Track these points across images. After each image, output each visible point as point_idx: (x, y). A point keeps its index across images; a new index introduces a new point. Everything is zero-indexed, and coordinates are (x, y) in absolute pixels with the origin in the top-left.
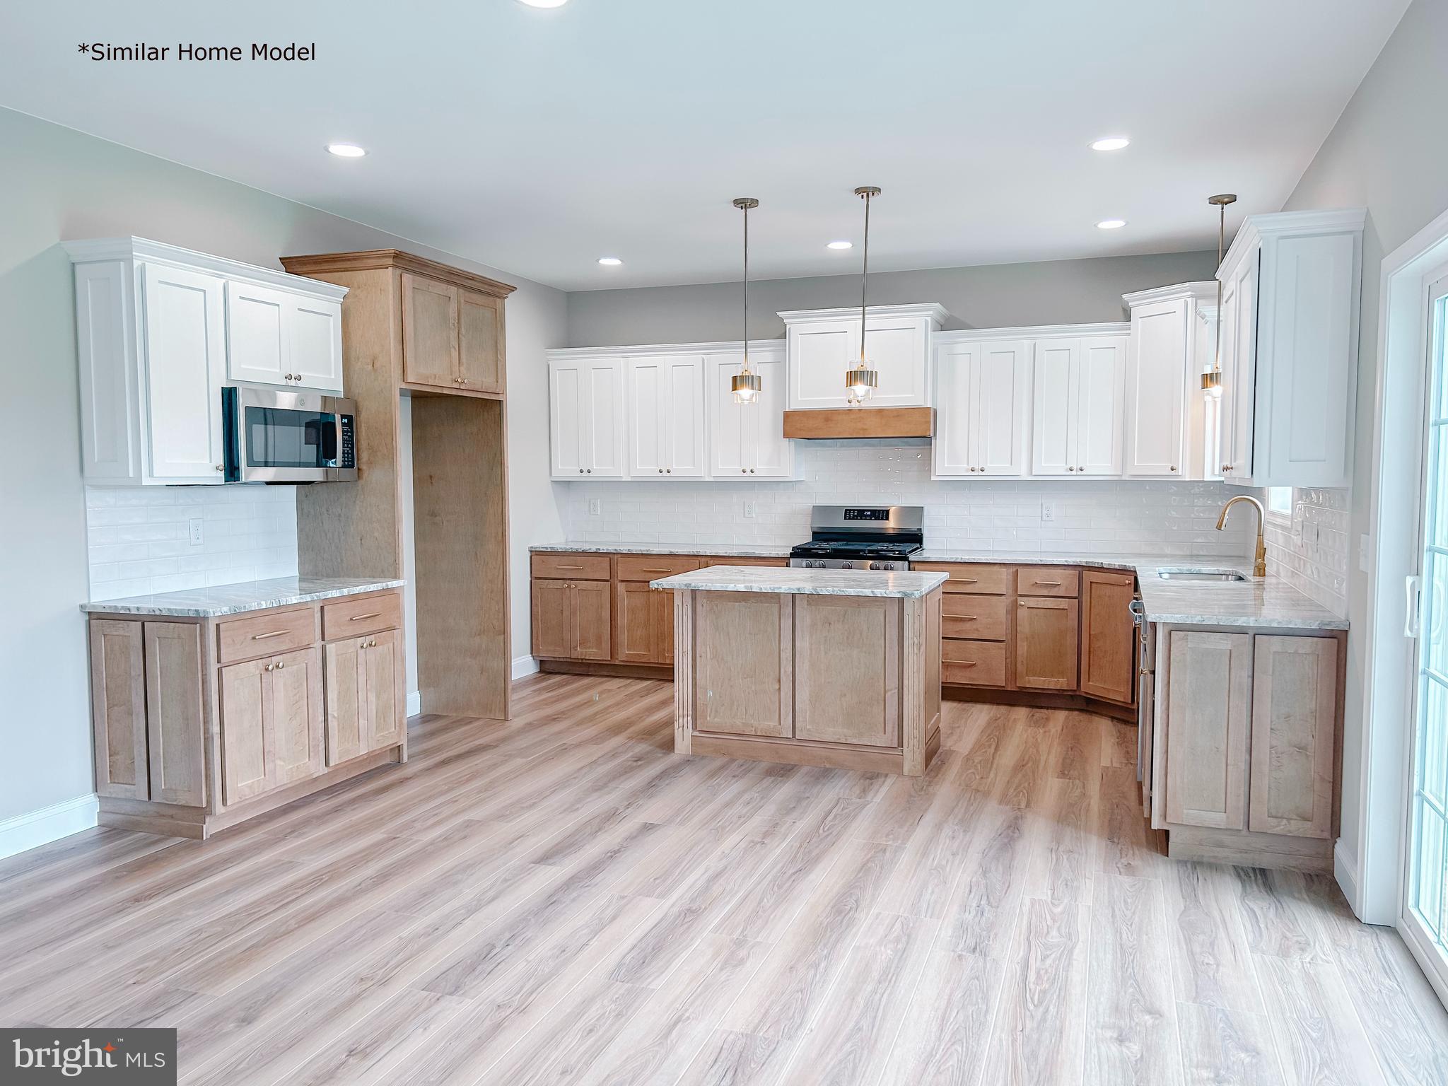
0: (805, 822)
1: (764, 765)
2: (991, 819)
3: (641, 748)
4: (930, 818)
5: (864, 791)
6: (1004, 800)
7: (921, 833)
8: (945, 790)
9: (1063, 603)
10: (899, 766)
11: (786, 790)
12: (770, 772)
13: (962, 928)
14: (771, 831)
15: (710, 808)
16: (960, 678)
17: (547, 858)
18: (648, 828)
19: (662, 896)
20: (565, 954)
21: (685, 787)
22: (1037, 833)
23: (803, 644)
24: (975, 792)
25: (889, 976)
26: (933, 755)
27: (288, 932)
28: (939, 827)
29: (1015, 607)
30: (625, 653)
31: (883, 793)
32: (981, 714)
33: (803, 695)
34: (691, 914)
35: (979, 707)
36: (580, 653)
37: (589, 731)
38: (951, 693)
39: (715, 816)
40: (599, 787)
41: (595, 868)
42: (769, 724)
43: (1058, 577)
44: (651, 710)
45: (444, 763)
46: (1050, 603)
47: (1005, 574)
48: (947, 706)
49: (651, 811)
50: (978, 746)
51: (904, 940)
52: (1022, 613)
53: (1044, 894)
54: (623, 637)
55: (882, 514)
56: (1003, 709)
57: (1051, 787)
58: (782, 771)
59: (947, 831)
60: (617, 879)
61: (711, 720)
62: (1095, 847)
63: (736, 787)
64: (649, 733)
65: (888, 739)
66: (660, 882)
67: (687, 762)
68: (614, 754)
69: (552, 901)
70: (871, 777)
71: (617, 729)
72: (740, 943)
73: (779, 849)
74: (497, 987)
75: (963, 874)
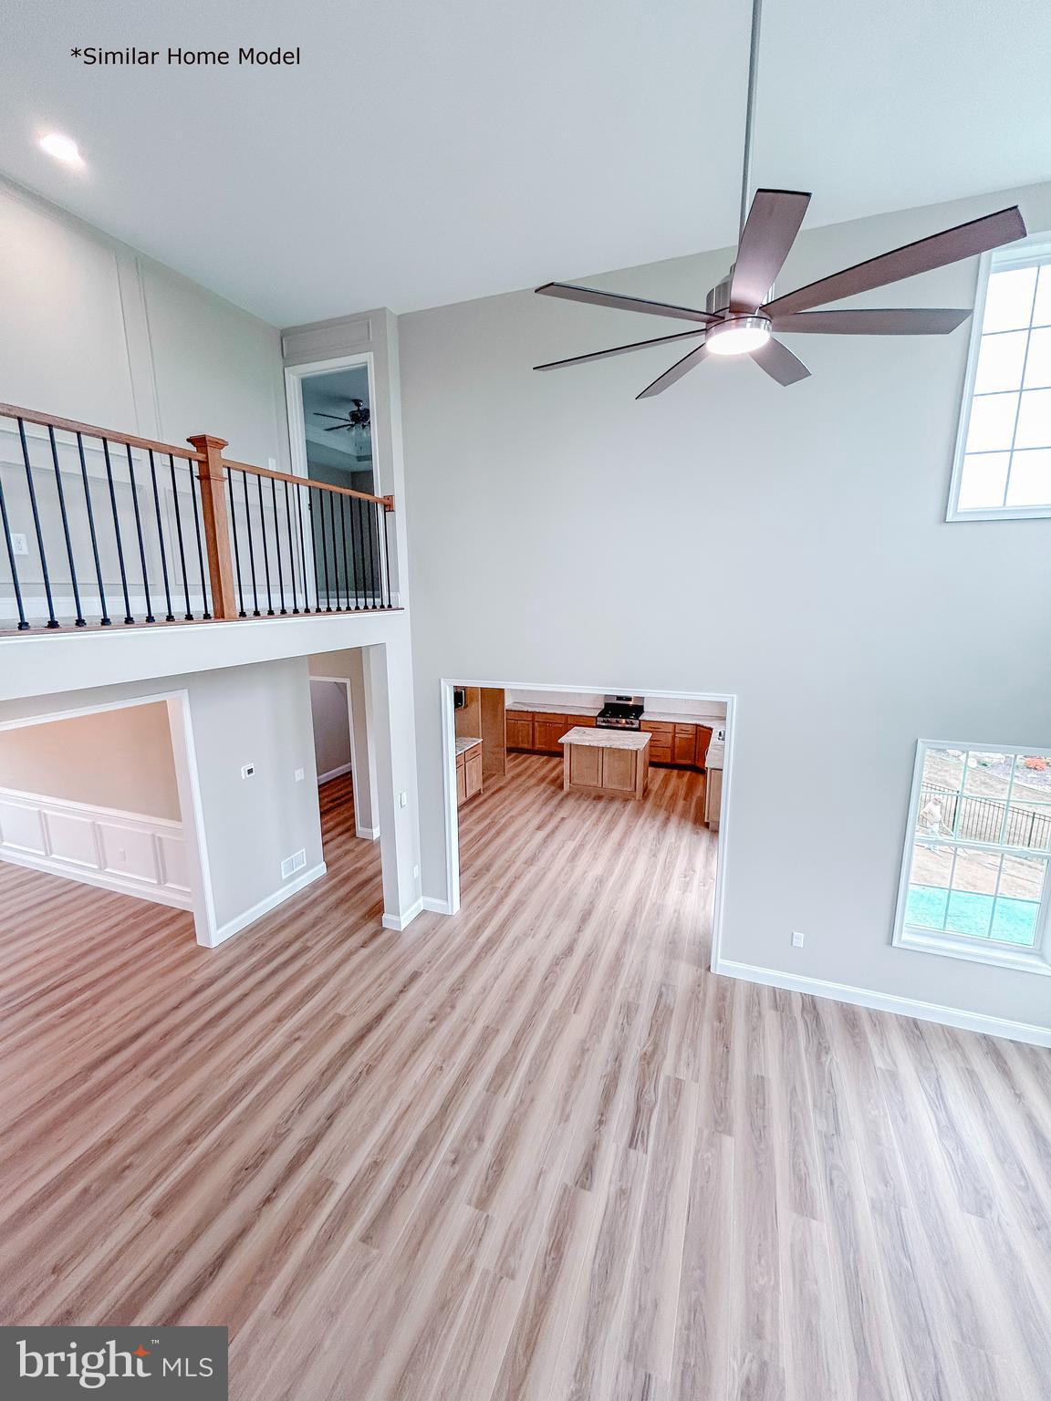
0: (608, 817)
1: (592, 796)
2: (662, 815)
3: (553, 788)
4: (643, 818)
5: (624, 807)
6: (666, 810)
7: (641, 821)
8: (648, 806)
9: (691, 736)
10: (635, 798)
11: (601, 805)
12: (594, 799)
13: (651, 850)
14: (599, 819)
15: (580, 812)
16: (655, 760)
17: (539, 828)
18: (563, 819)
19: (573, 840)
20: (554, 856)
21: (570, 803)
22: (674, 819)
23: (606, 759)
24: (658, 806)
25: (633, 862)
26: (646, 792)
27: (483, 849)
28: (646, 819)
29: (674, 737)
30: (538, 746)
31: (631, 805)
32: (662, 772)
33: (605, 774)
34: (581, 846)
35: (661, 769)
36: (521, 746)
37: (533, 781)
38: (652, 764)
39: (581, 815)
40: (545, 803)
41: (553, 832)
42: (594, 783)
43: (689, 728)
44: (554, 768)
45: (493, 794)
46: (686, 736)
47: (671, 726)
48: (650, 769)
49: (563, 813)
50: (660, 788)
51: (637, 852)
52: (677, 740)
53: (673, 840)
54: (537, 741)
55: (629, 699)
56: (670, 770)
57: (681, 803)
58: (599, 798)
59: (649, 819)
60: (559, 836)
61: (575, 781)
62: (690, 825)
63: (586, 803)
64: (553, 781)
65: (632, 789)
66: (572, 837)
67: (568, 794)
68: (544, 791)
69: (545, 840)
70: (626, 800)
71: (542, 780)
72: (596, 853)
73: (602, 825)
74: (541, 863)
75: (652, 834)
